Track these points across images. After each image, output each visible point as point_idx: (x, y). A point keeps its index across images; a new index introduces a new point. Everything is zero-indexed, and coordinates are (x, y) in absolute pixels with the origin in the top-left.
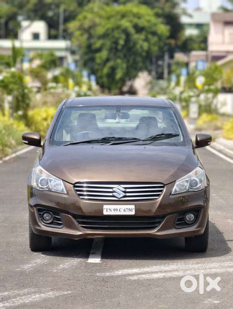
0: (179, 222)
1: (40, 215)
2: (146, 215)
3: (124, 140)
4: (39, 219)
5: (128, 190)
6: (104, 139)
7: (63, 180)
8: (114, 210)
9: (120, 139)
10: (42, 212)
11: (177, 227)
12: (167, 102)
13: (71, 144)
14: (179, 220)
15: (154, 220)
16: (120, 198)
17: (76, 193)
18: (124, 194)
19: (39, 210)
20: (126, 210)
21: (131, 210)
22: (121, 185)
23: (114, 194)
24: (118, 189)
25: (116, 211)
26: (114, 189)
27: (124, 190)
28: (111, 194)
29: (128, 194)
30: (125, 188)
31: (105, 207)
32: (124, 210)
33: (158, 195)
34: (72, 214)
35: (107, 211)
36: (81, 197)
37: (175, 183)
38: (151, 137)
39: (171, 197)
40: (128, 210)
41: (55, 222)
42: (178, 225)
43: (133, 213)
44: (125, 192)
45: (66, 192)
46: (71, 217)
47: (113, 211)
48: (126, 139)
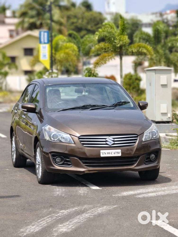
0: (147, 160)
1: (54, 159)
2: (127, 156)
3: (97, 107)
4: (53, 162)
5: (115, 140)
6: (84, 106)
7: (70, 134)
8: (108, 153)
9: (94, 106)
10: (55, 157)
11: (146, 163)
12: (109, 81)
13: (62, 110)
14: (147, 159)
15: (133, 159)
16: (111, 145)
17: (81, 143)
18: (113, 142)
19: (53, 156)
20: (116, 153)
21: (118, 153)
22: (111, 137)
23: (107, 142)
24: (109, 139)
25: (109, 154)
26: (107, 139)
27: (113, 139)
28: (105, 143)
29: (116, 142)
30: (114, 138)
31: (102, 151)
32: (114, 153)
33: (135, 142)
34: (79, 157)
35: (103, 154)
36: (84, 145)
37: (144, 134)
38: (114, 104)
39: (143, 143)
40: (117, 153)
41: (65, 163)
42: (146, 162)
43: (120, 155)
44: (114, 141)
45: (73, 143)
46: (78, 159)
47: (106, 154)
48: (98, 106)
